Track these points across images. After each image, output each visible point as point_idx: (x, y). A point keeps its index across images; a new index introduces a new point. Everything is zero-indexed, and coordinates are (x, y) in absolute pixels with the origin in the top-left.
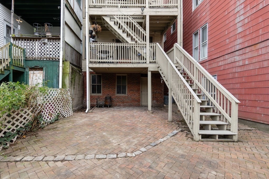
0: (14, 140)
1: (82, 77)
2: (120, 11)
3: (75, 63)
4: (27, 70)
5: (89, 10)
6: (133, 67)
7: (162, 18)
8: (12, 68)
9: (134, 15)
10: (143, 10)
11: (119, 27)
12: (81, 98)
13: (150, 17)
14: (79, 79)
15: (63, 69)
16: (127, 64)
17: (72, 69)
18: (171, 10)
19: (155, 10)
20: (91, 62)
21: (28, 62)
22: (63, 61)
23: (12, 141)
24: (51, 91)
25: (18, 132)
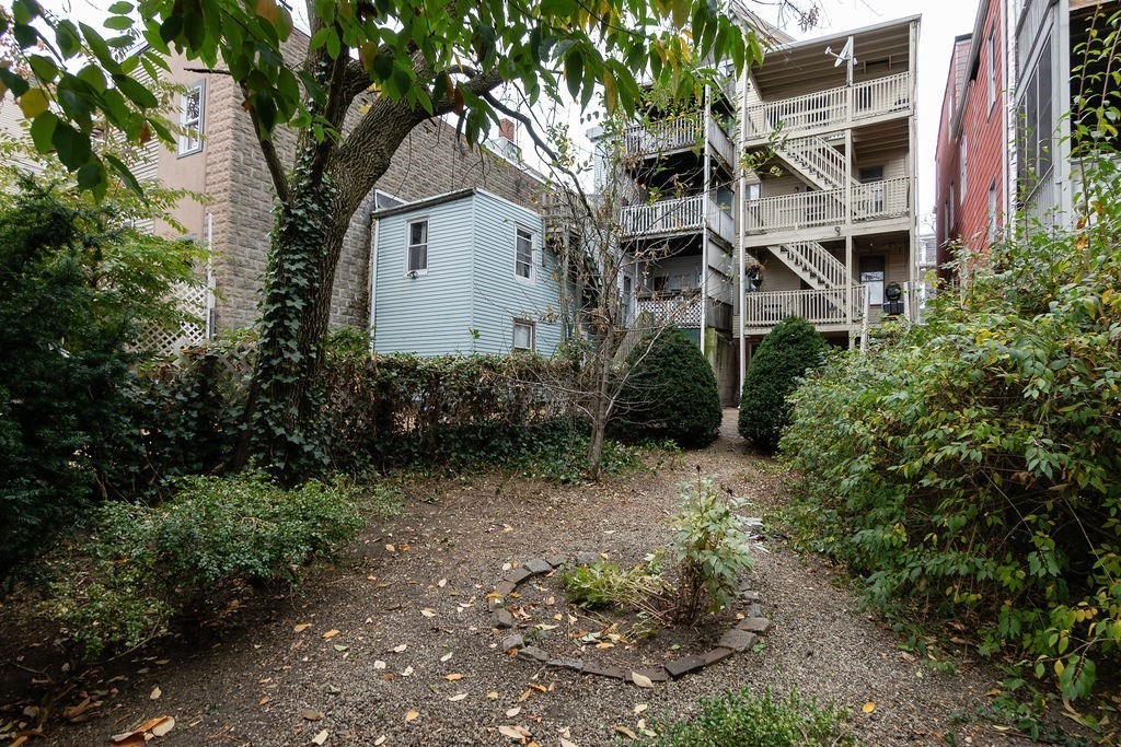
1: (732, 350)
2: (797, 235)
3: (721, 327)
5: (744, 241)
9: (824, 238)
11: (797, 263)
12: (730, 391)
13: (855, 239)
14: (728, 357)
15: (705, 341)
17: (719, 339)
18: (895, 221)
19: (863, 225)
20: (748, 326)
22: (705, 329)
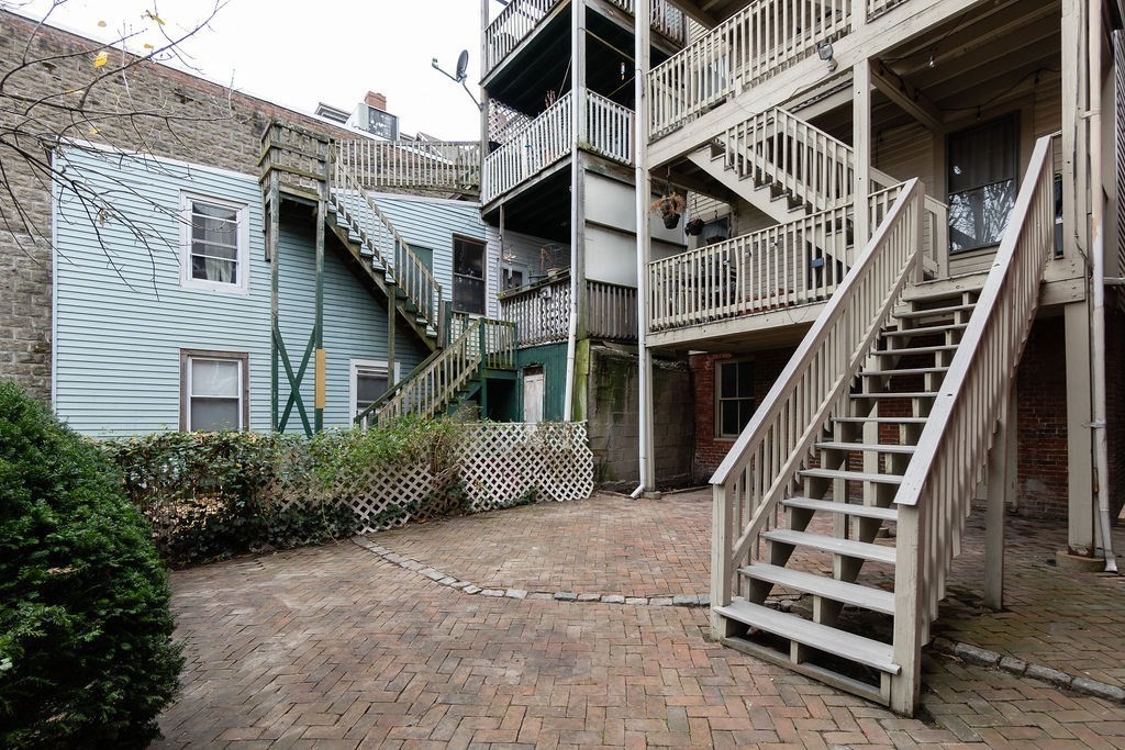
0: (404, 521)
2: (741, 107)
4: (520, 374)
5: (646, 157)
6: (788, 322)
7: (955, 30)
8: (485, 375)
9: (799, 92)
10: (828, 54)
11: (741, 173)
13: (875, 61)
15: (577, 364)
16: (768, 317)
19: (897, 16)
20: (653, 330)
21: (522, 354)
22: (577, 342)
23: (398, 522)
24: (514, 428)
25: (411, 508)
